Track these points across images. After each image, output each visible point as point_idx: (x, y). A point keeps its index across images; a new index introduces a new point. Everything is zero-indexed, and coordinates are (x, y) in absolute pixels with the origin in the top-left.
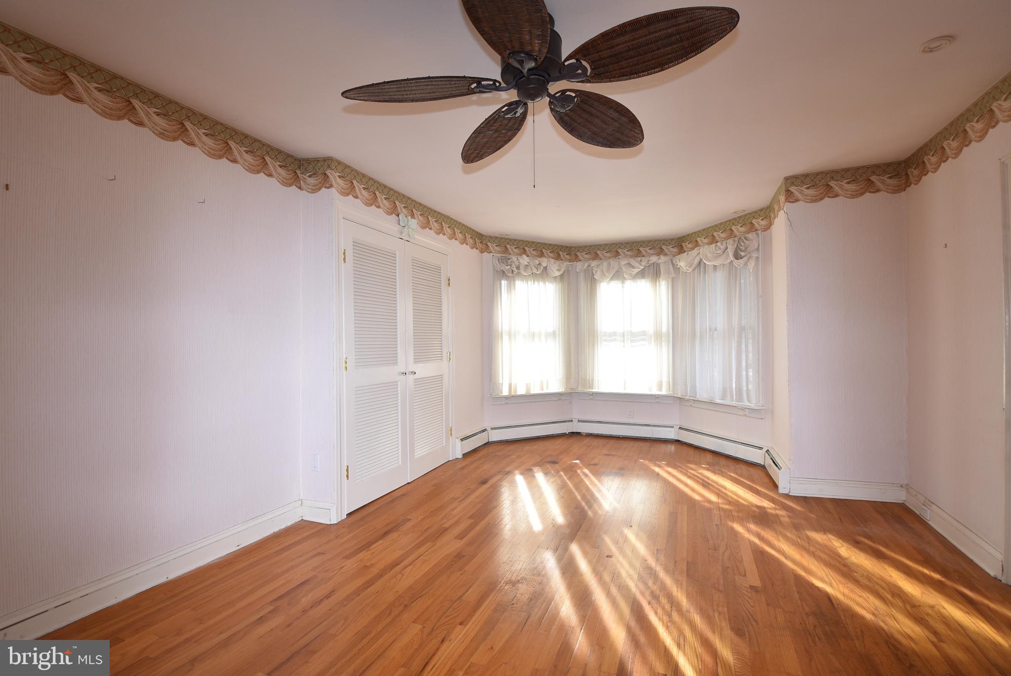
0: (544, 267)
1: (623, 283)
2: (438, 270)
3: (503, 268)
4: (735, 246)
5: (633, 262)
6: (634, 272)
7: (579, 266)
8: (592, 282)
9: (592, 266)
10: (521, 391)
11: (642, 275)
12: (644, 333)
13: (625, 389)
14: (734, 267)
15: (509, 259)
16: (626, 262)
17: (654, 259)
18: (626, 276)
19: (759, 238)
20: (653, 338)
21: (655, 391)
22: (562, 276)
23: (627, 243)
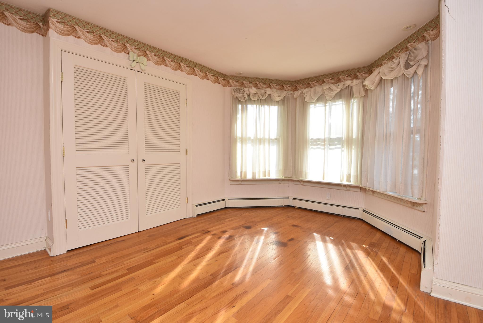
0: (269, 95)
1: (325, 103)
2: (177, 94)
3: (237, 96)
4: (406, 59)
5: (332, 86)
6: (332, 94)
7: (297, 94)
8: (305, 104)
9: (304, 92)
10: (249, 176)
11: (339, 96)
12: (340, 139)
13: (324, 179)
14: (406, 77)
15: (241, 90)
16: (327, 87)
17: (348, 83)
18: (327, 98)
19: (428, 47)
20: (345, 143)
21: (345, 182)
22: (283, 100)
23: (331, 74)
